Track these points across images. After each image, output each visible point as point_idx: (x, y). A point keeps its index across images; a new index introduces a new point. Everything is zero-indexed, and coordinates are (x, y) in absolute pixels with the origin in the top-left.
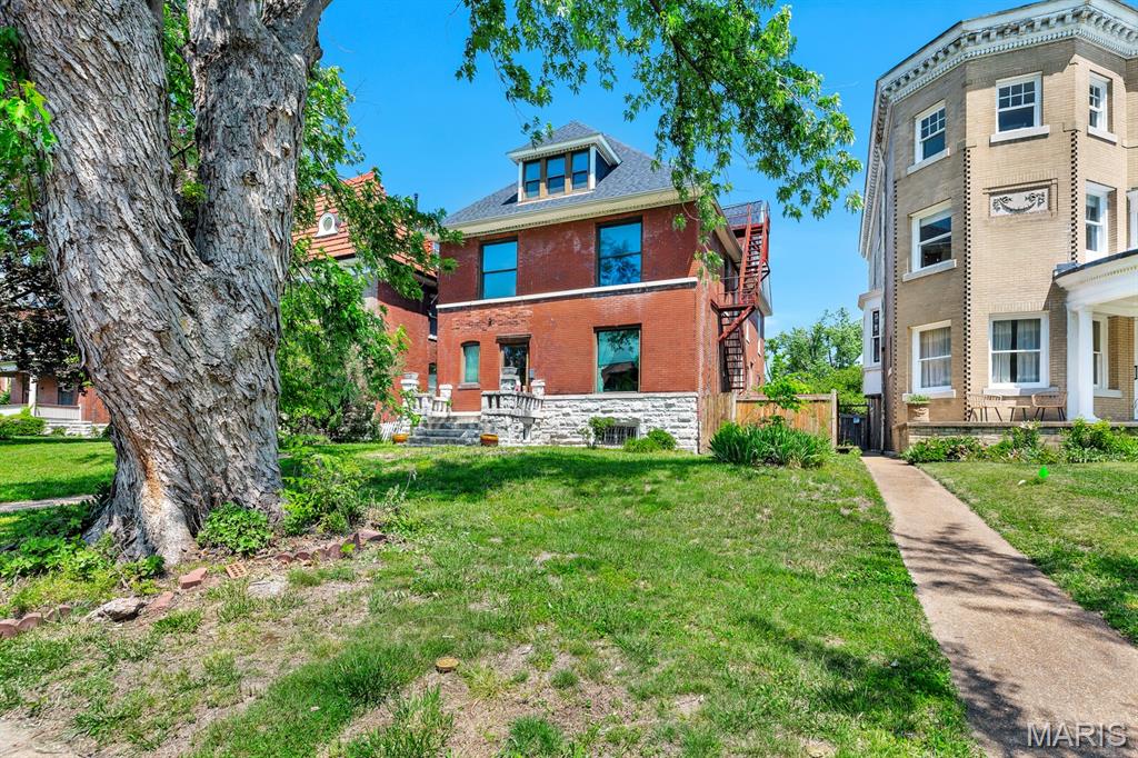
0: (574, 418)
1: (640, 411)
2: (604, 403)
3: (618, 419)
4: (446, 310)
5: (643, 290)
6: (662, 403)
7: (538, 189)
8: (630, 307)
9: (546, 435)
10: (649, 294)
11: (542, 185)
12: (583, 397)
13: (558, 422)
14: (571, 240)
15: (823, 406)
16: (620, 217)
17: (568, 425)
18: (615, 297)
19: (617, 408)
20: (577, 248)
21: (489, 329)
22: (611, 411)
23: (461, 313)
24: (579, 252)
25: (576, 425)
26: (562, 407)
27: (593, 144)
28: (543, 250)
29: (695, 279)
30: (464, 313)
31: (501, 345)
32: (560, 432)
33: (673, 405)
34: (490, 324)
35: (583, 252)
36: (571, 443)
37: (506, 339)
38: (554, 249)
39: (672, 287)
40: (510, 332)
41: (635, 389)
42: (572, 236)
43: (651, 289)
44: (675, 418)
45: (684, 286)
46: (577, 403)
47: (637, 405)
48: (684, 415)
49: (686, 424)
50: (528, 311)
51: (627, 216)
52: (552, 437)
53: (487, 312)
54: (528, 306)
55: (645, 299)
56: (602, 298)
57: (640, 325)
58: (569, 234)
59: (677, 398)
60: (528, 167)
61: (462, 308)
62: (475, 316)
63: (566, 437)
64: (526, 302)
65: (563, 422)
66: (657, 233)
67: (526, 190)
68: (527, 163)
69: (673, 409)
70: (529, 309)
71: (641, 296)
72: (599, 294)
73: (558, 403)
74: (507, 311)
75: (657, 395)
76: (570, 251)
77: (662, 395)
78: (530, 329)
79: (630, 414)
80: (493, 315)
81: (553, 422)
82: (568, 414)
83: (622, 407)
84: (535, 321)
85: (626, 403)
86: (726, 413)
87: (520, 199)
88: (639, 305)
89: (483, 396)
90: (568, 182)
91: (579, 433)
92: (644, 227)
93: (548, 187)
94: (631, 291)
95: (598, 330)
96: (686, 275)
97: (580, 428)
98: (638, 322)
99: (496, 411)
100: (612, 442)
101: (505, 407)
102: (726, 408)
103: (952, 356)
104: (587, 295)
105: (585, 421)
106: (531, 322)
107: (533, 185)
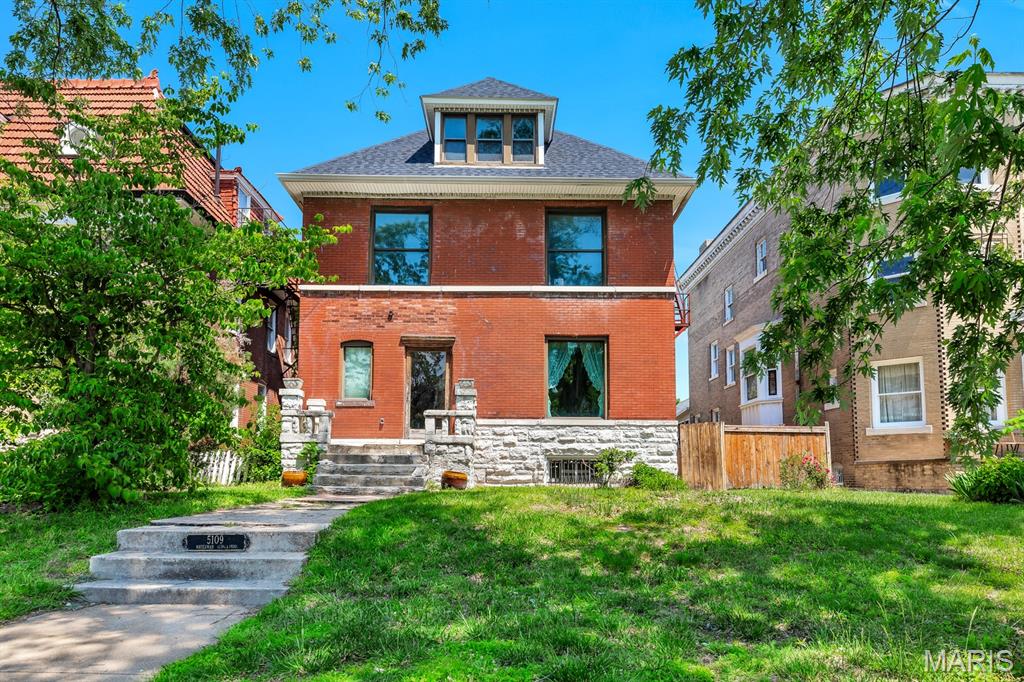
0: (522, 449)
1: (609, 441)
2: (561, 431)
3: (581, 451)
4: (316, 294)
5: (611, 295)
6: (638, 432)
7: (465, 151)
8: (593, 315)
9: (478, 472)
10: (618, 301)
11: (471, 148)
12: (533, 422)
13: (496, 455)
14: (511, 224)
15: (817, 439)
16: (578, 205)
17: (512, 458)
18: (574, 300)
19: (580, 438)
20: (521, 233)
21: (388, 326)
22: (572, 441)
23: (341, 300)
24: (524, 239)
25: (524, 458)
26: (503, 435)
27: (543, 111)
28: (470, 230)
29: (673, 289)
30: (347, 301)
31: (406, 348)
32: (501, 468)
33: (652, 435)
34: (390, 318)
35: (530, 240)
36: (516, 482)
37: (417, 341)
38: (487, 232)
39: (646, 296)
40: (420, 332)
41: (594, 412)
42: (513, 218)
43: (621, 295)
44: (655, 450)
45: (660, 295)
46: (525, 431)
47: (606, 434)
48: (666, 448)
49: (667, 458)
50: (450, 307)
51: (588, 205)
52: (488, 474)
53: (385, 302)
54: (450, 300)
55: (613, 307)
56: (556, 300)
57: (607, 337)
58: (509, 215)
59: (656, 426)
60: (447, 120)
61: (342, 294)
62: (365, 306)
63: (508, 474)
64: (446, 295)
65: (506, 454)
66: (626, 230)
67: (445, 150)
68: (447, 115)
69: (650, 439)
70: (454, 304)
71: (608, 302)
72: (552, 295)
73: (496, 429)
74: (417, 304)
75: (631, 422)
76: (510, 236)
77: (638, 423)
78: (455, 330)
79: (598, 445)
80: (395, 308)
81: (491, 454)
82: (513, 444)
83: (588, 436)
84: (460, 321)
85: (592, 431)
86: (713, 444)
87: (437, 158)
88: (606, 314)
89: (428, 416)
90: (507, 149)
91: (527, 469)
92: (609, 220)
93: (478, 152)
94: (595, 295)
95: (551, 339)
96: (664, 285)
97: (530, 462)
98: (605, 333)
99: (450, 439)
100: (571, 481)
101: (463, 433)
102: (713, 440)
103: (922, 391)
104: (535, 295)
105: (536, 453)
106: (454, 321)
107: (453, 145)
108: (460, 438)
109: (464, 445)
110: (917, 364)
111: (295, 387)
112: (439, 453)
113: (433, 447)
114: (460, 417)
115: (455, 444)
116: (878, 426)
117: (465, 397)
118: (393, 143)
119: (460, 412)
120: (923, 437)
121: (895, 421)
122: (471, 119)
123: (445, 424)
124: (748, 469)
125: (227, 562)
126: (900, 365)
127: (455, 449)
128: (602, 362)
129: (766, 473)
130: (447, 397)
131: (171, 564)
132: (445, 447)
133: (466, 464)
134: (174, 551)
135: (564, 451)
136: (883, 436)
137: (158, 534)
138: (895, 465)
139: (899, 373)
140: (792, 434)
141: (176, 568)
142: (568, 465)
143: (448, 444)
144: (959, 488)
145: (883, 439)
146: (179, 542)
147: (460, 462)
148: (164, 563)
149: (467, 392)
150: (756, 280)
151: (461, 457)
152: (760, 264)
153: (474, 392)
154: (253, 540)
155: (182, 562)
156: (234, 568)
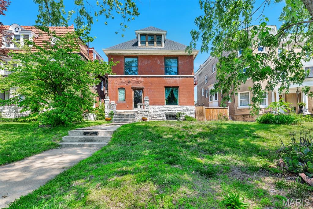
0: (159, 112)
1: (179, 110)
2: (169, 108)
3: (173, 113)
4: (112, 77)
5: (179, 77)
6: (186, 108)
7: (145, 44)
8: (175, 81)
9: (150, 118)
10: (181, 78)
11: (147, 43)
12: (162, 106)
13: (154, 114)
14: (156, 61)
15: (226, 110)
16: (172, 56)
17: (157, 114)
18: (171, 78)
19: (173, 110)
20: (159, 63)
21: (129, 84)
22: (171, 110)
23: (118, 78)
24: (159, 64)
25: (160, 114)
26: (155, 109)
27: (163, 34)
28: (146, 62)
29: (194, 76)
30: (119, 79)
31: (133, 89)
32: (155, 116)
34: (129, 82)
35: (161, 64)
36: (158, 120)
37: (135, 88)
38: (151, 63)
39: (187, 77)
40: (136, 86)
41: (175, 104)
42: (157, 59)
43: (182, 77)
44: (189, 112)
45: (191, 77)
46: (160, 108)
47: (179, 109)
48: (192, 112)
49: (192, 114)
50: (143, 80)
52: (152, 118)
53: (128, 79)
54: (143, 78)
55: (180, 80)
57: (179, 87)
58: (156, 59)
59: (190, 107)
60: (141, 36)
61: (118, 77)
62: (123, 80)
63: (157, 118)
65: (156, 113)
66: (183, 62)
67: (141, 43)
68: (141, 35)
69: (189, 110)
71: (179, 78)
72: (166, 77)
73: (154, 108)
74: (135, 79)
75: (184, 106)
76: (156, 63)
77: (186, 106)
78: (144, 85)
79: (177, 111)
80: (130, 80)
81: (152, 113)
82: (157, 111)
84: (145, 83)
85: (175, 108)
87: (139, 45)
88: (178, 81)
89: (138, 105)
90: (155, 43)
91: (161, 117)
92: (179, 60)
93: (149, 44)
94: (176, 77)
95: (166, 87)
96: (191, 75)
97: (162, 115)
99: (143, 110)
100: (171, 119)
101: (146, 109)
102: (203, 110)
103: (250, 99)
104: (162, 77)
105: (163, 113)
106: (144, 83)
107: (143, 42)
108: (145, 110)
109: (146, 111)
110: (248, 93)
111: (108, 98)
112: (141, 113)
113: (139, 112)
114: (145, 105)
115: (145, 111)
116: (240, 107)
117: (146, 101)
118: (129, 42)
119: (145, 104)
121: (243, 105)
122: (147, 36)
123: (142, 107)
124: (211, 116)
125: (94, 138)
126: (245, 93)
127: (145, 112)
128: (178, 92)
129: (214, 117)
130: (142, 101)
131: (81, 138)
132: (142, 112)
133: (147, 116)
134: (81, 135)
135: (169, 113)
136: (241, 109)
137: (78, 132)
138: (243, 115)
139: (245, 95)
140: (220, 109)
141: (82, 139)
142: (170, 116)
143: (143, 111)
144: (257, 120)
145: (241, 110)
146: (82, 134)
147: (146, 115)
148: (79, 138)
149: (147, 99)
150: (212, 74)
151: (146, 114)
152: (213, 70)
153: (149, 99)
154: (99, 133)
155: (83, 138)
156: (95, 139)
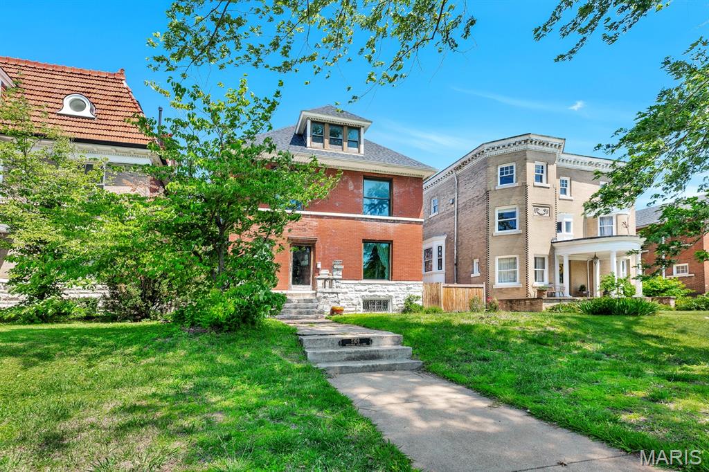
0: (351, 295)
1: (392, 291)
2: (370, 286)
3: (379, 296)
5: (394, 221)
6: (405, 287)
7: (323, 142)
8: (386, 230)
10: (397, 224)
11: (326, 141)
12: (357, 282)
14: (346, 182)
15: (480, 290)
16: (379, 176)
17: (346, 299)
18: (377, 223)
19: (379, 290)
20: (351, 188)
22: (375, 291)
24: (352, 190)
25: (352, 300)
26: (343, 288)
27: (363, 127)
29: (422, 220)
31: (291, 243)
33: (411, 288)
35: (355, 191)
36: (348, 311)
37: (297, 240)
39: (410, 223)
40: (299, 235)
41: (383, 277)
42: (348, 180)
43: (399, 221)
45: (416, 222)
46: (353, 286)
47: (391, 288)
48: (418, 294)
50: (315, 223)
51: (383, 176)
54: (314, 219)
55: (395, 227)
56: (368, 222)
57: (392, 241)
58: (344, 178)
59: (413, 284)
60: (313, 125)
64: (312, 216)
66: (402, 190)
67: (313, 140)
68: (315, 122)
69: (411, 290)
70: (317, 221)
71: (392, 224)
72: (366, 219)
75: (403, 282)
76: (346, 188)
77: (406, 282)
78: (318, 234)
79: (387, 293)
82: (346, 293)
83: (382, 289)
84: (320, 230)
85: (384, 287)
86: (438, 293)
87: (308, 145)
88: (392, 230)
89: (319, 279)
91: (353, 305)
92: (394, 185)
93: (330, 143)
94: (387, 221)
95: (365, 241)
96: (418, 218)
97: (355, 302)
98: (391, 239)
99: (330, 290)
100: (380, 310)
101: (337, 287)
102: (438, 290)
103: (518, 270)
104: (358, 219)
105: (357, 297)
106: (317, 230)
107: (318, 138)
108: (335, 290)
109: (337, 293)
110: (515, 258)
112: (324, 297)
113: (322, 295)
114: (335, 279)
115: (333, 293)
116: (498, 284)
117: (338, 269)
119: (335, 277)
120: (518, 289)
121: (504, 282)
122: (327, 126)
123: (327, 283)
124: (453, 303)
126: (507, 258)
127: (333, 295)
128: (389, 256)
129: (459, 305)
132: (327, 294)
133: (338, 303)
134: (334, 348)
135: (371, 296)
137: (326, 339)
138: (511, 301)
139: (507, 262)
140: (470, 288)
142: (373, 302)
143: (329, 293)
145: (500, 290)
146: (337, 343)
147: (335, 302)
149: (339, 267)
150: (430, 216)
151: (336, 299)
152: (433, 209)
153: (342, 267)
154: (373, 341)
